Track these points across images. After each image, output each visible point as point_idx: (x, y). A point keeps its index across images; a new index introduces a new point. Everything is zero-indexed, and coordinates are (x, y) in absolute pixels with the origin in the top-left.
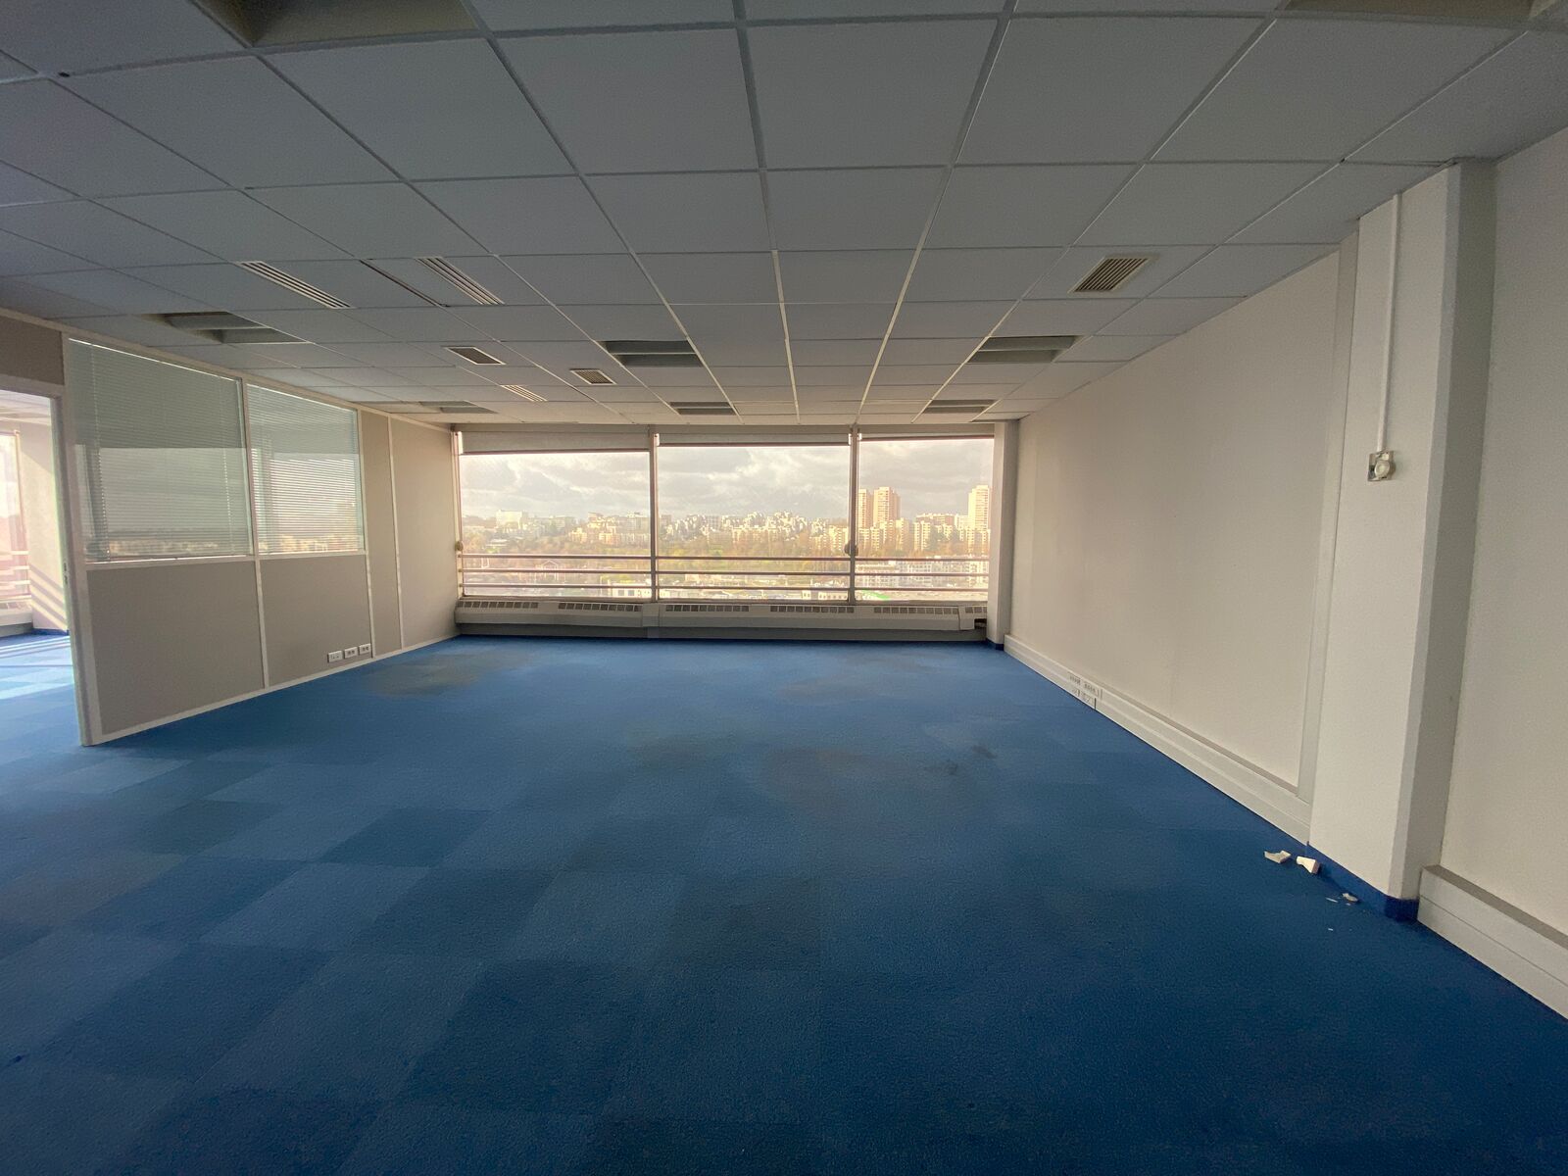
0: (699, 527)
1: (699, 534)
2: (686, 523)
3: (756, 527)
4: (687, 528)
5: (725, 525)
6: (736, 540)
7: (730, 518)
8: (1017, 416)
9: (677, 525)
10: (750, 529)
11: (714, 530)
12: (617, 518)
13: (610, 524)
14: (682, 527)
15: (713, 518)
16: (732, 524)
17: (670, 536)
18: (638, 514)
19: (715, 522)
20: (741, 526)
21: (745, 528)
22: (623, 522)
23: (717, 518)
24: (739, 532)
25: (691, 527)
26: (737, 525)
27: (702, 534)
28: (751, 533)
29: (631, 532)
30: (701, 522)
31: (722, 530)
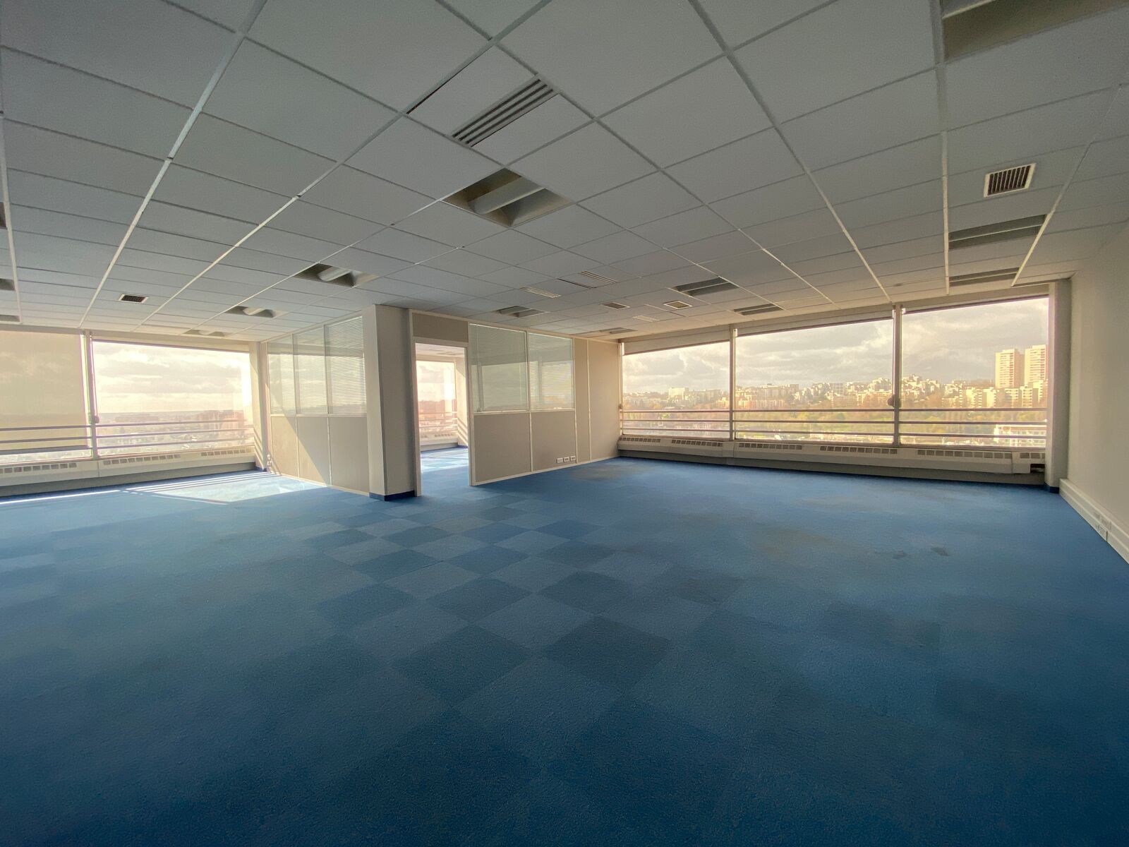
0: (823, 393)
1: (824, 398)
2: (812, 390)
3: (881, 390)
4: (812, 394)
5: (850, 391)
6: (860, 402)
7: (855, 384)
8: (1066, 276)
9: (803, 392)
10: (875, 393)
11: (839, 395)
12: (753, 388)
13: (748, 393)
14: (808, 393)
15: (838, 384)
16: (856, 389)
17: (797, 400)
18: (771, 385)
19: (840, 388)
20: (865, 391)
21: (870, 391)
22: (757, 391)
23: (842, 384)
24: (863, 396)
25: (816, 393)
26: (862, 389)
27: (826, 399)
28: (875, 396)
29: (764, 399)
30: (826, 388)
31: (845, 395)
